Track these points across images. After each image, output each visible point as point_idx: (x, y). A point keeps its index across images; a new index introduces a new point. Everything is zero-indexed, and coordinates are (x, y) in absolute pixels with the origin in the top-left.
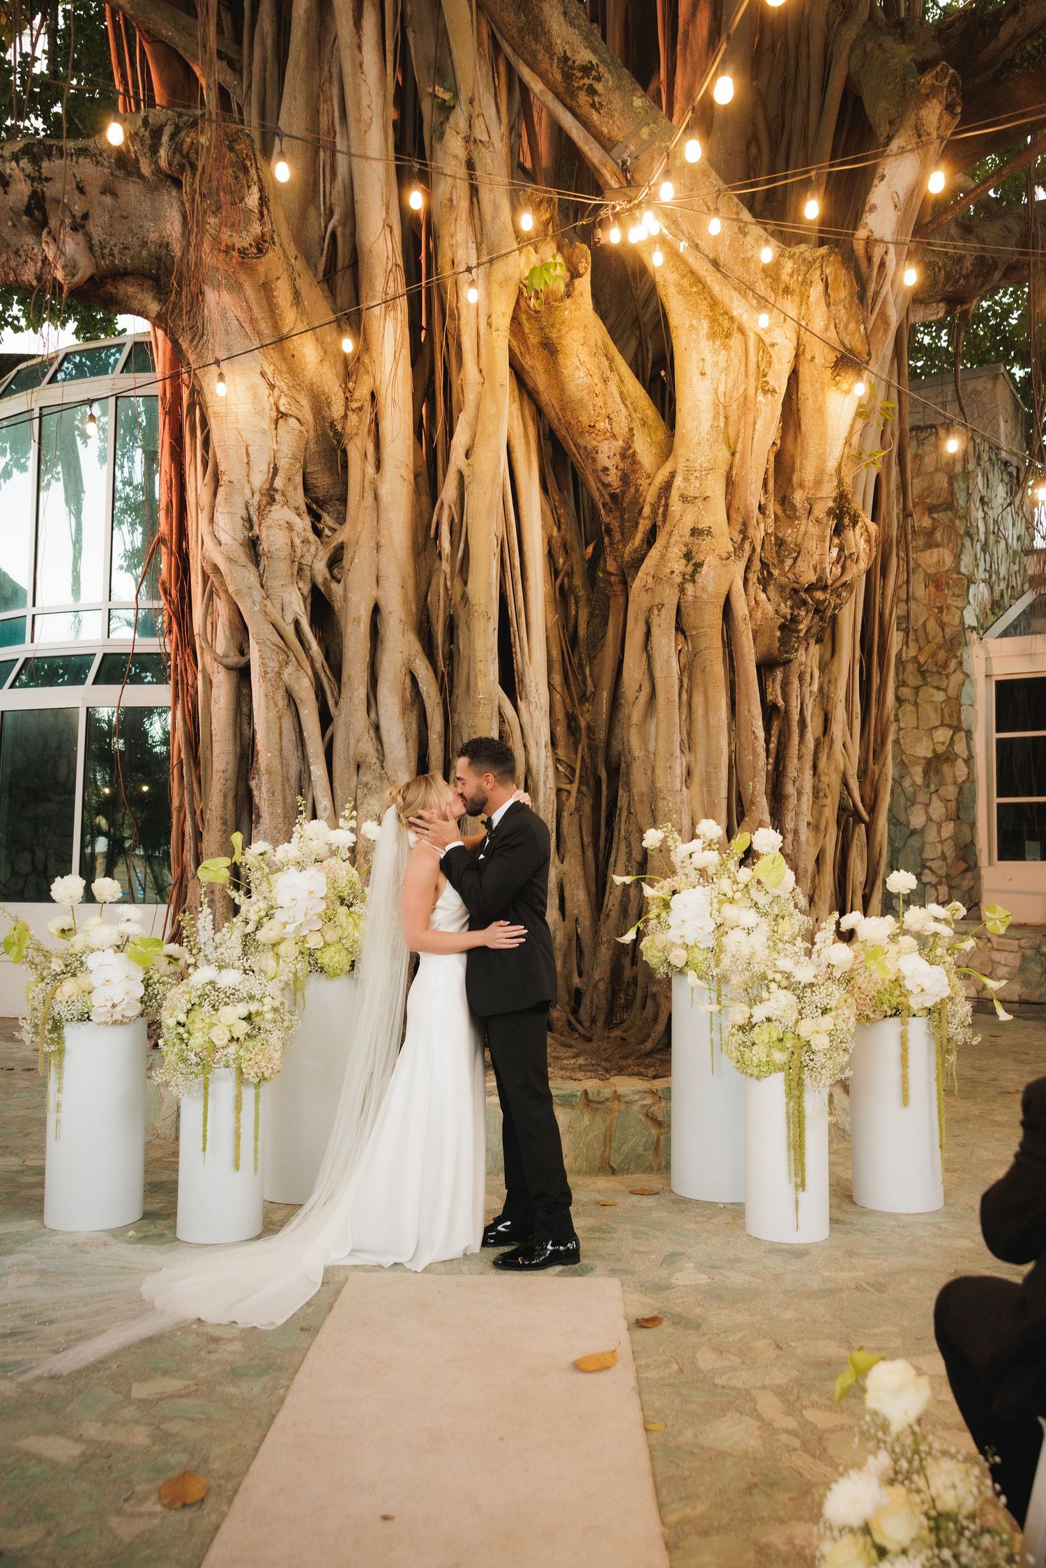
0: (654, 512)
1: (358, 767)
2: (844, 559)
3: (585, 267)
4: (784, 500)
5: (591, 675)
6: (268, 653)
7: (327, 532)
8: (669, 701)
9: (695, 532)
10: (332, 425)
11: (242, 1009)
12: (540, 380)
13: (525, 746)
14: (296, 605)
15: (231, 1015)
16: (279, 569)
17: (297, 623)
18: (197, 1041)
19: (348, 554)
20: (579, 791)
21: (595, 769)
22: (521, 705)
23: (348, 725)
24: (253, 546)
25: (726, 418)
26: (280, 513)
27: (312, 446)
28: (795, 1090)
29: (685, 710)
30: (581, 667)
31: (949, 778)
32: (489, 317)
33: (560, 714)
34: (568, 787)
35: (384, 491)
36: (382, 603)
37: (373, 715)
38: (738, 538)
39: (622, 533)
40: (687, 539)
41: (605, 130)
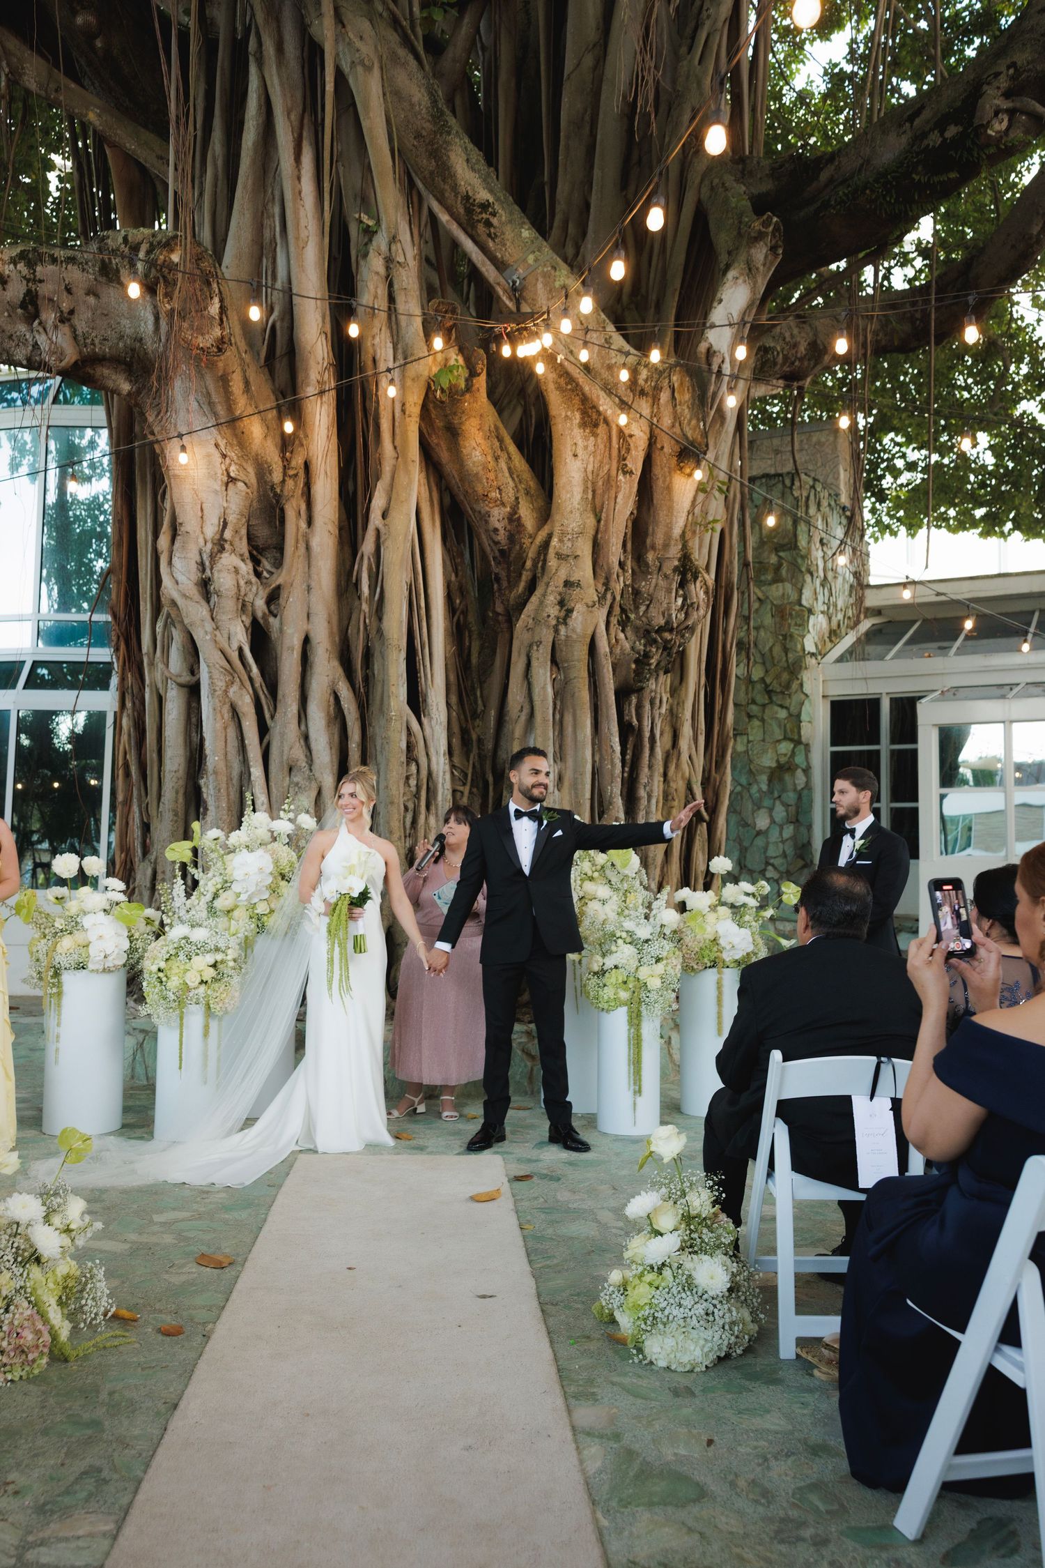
0: (535, 565)
1: (290, 770)
2: (687, 607)
3: (481, 367)
4: (639, 558)
5: (482, 696)
6: (216, 674)
7: (265, 574)
8: (545, 720)
9: (568, 584)
10: (272, 488)
11: (210, 959)
12: (444, 455)
13: (427, 754)
14: (240, 636)
15: (202, 963)
16: (228, 605)
17: (241, 650)
18: (174, 983)
19: (284, 595)
20: (471, 792)
21: (484, 774)
22: (425, 720)
23: (282, 735)
24: (205, 586)
25: (594, 491)
26: (228, 560)
27: (255, 504)
28: (635, 1020)
29: (557, 728)
30: (473, 688)
31: (790, 786)
32: (404, 405)
33: (456, 729)
34: (461, 788)
35: (315, 542)
36: (312, 635)
37: (303, 727)
38: (602, 589)
39: (509, 582)
40: (561, 589)
41: (499, 255)
